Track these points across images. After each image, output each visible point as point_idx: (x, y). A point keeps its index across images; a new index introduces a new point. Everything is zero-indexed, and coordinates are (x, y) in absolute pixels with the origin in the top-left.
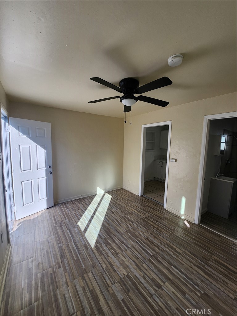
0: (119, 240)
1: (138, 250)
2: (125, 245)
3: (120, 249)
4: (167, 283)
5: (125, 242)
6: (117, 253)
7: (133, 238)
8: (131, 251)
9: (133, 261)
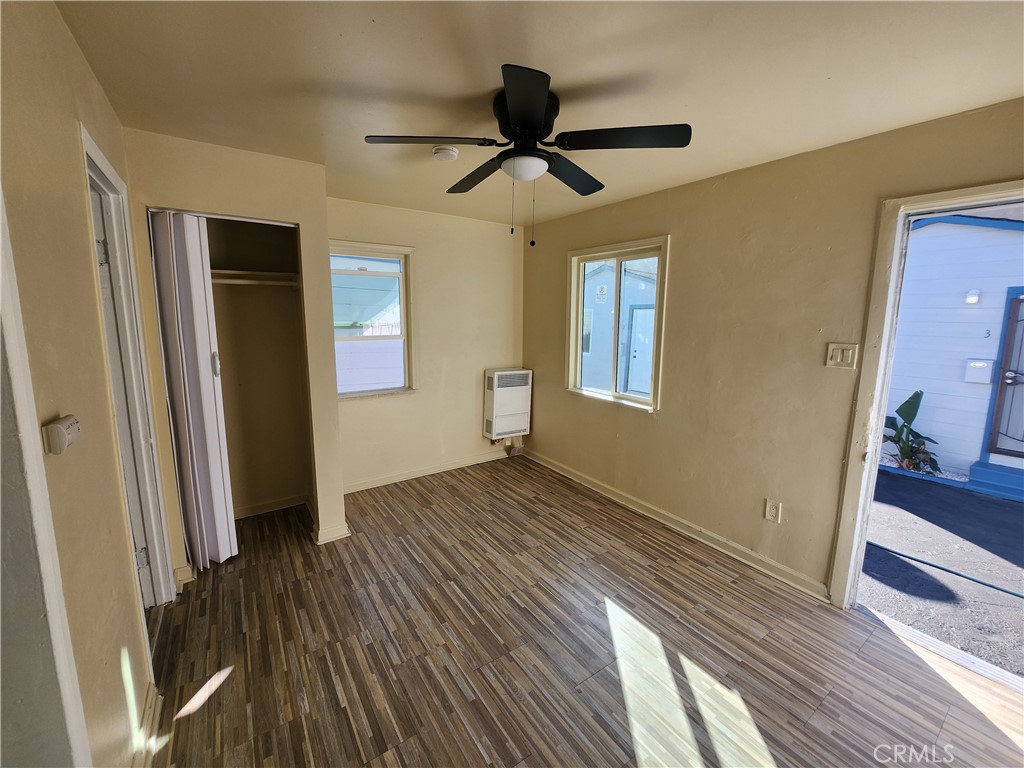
0: (537, 620)
1: (482, 592)
2: (518, 605)
3: (530, 596)
4: (449, 544)
5: (516, 614)
6: (537, 585)
7: (488, 625)
8: (503, 589)
9: (500, 572)
